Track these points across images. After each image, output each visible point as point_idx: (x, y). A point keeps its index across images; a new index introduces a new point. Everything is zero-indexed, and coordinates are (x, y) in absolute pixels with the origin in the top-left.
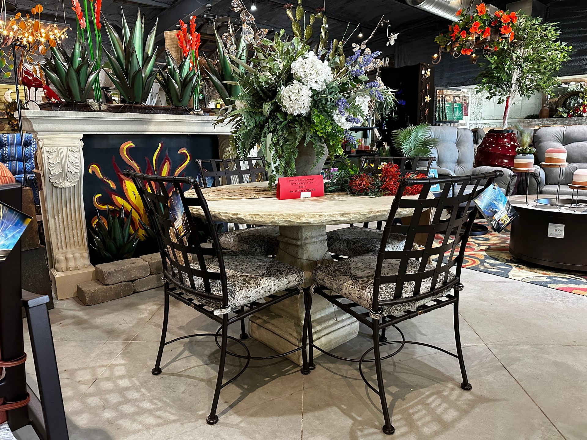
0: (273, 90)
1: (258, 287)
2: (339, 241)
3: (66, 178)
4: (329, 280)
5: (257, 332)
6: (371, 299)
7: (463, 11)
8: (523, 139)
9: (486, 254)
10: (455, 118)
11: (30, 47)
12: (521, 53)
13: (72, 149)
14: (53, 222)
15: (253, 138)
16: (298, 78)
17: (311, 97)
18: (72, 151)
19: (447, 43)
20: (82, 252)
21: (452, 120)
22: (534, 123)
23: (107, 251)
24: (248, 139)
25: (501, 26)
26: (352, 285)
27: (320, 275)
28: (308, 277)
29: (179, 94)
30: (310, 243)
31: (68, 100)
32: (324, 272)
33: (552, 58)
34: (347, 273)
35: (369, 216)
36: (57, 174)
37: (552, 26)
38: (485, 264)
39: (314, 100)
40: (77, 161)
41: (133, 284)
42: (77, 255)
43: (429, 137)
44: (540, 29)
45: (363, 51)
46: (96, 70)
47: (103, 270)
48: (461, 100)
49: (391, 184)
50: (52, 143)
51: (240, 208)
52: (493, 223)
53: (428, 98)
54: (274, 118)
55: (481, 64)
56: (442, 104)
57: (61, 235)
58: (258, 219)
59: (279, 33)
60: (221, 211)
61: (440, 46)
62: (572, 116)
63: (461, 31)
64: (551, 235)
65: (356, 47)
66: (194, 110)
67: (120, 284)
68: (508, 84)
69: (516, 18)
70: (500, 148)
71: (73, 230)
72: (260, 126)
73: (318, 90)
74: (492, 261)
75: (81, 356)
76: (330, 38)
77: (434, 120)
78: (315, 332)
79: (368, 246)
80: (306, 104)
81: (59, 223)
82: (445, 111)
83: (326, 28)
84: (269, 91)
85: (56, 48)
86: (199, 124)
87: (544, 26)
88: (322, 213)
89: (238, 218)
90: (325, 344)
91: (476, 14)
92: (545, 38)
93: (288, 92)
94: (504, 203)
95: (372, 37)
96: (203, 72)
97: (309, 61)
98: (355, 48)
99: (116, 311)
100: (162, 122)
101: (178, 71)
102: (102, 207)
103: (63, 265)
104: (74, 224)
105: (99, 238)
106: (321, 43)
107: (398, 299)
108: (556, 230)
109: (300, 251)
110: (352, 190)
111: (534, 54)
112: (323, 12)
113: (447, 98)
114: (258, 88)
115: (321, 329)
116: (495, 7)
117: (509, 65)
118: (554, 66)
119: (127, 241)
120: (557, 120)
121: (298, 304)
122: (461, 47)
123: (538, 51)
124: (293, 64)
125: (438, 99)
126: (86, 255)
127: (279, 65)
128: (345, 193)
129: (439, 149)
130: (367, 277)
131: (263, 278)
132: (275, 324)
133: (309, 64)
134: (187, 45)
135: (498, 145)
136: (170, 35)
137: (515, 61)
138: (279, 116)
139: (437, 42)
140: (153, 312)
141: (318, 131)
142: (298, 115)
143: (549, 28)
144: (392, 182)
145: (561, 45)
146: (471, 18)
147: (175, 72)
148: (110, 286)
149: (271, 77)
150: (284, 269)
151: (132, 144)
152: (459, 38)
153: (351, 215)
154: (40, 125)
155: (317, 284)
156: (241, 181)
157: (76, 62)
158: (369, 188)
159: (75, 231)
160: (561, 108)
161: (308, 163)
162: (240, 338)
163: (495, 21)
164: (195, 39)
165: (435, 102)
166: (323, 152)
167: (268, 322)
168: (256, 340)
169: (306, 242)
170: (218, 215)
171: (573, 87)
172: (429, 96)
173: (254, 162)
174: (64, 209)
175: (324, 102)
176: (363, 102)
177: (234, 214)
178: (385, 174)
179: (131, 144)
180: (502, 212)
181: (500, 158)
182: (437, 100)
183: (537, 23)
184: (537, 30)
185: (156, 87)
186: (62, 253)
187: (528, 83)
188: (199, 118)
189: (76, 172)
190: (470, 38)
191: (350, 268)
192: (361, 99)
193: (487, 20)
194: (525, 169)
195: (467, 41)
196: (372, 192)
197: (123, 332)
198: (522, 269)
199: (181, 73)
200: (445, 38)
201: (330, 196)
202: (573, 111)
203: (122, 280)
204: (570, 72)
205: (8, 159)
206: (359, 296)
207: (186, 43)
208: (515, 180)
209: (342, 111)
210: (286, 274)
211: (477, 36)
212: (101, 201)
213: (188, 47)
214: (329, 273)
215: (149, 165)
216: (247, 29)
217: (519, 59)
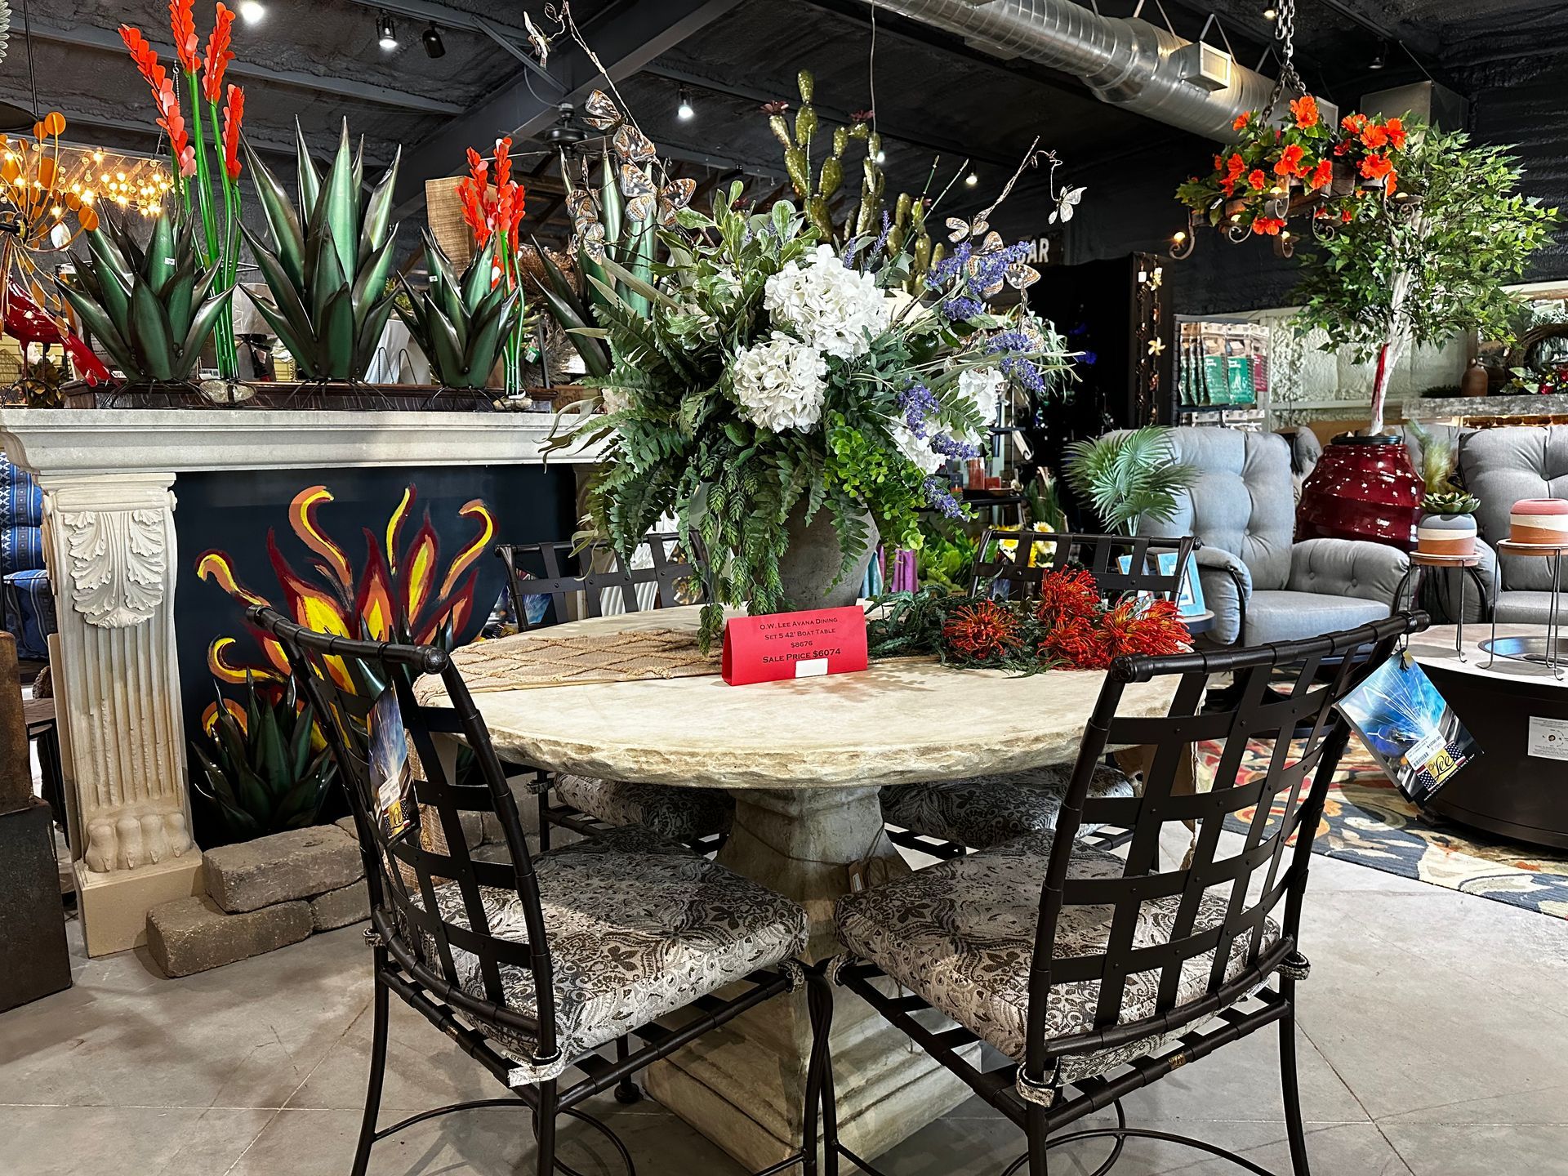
0: (711, 357)
1: (656, 979)
2: (918, 794)
3: (122, 598)
4: (884, 945)
5: (666, 1085)
6: (1021, 1029)
7: (1253, 116)
8: (1428, 459)
9: (1344, 799)
10: (1232, 397)
11: (27, 230)
12: (1416, 228)
13: (140, 515)
14: (84, 724)
15: (653, 497)
16: (785, 323)
17: (824, 379)
18: (142, 522)
19: (1212, 203)
20: (170, 809)
21: (1224, 402)
22: (1448, 409)
23: (241, 805)
24: (639, 498)
25: (1362, 157)
26: (959, 971)
27: (858, 926)
28: (822, 918)
29: (460, 354)
30: (830, 808)
31: (136, 377)
32: (871, 918)
33: (1502, 241)
34: (941, 926)
35: (1010, 754)
36: (95, 588)
37: (1499, 154)
38: (1346, 833)
39: (832, 386)
40: (156, 549)
41: (314, 906)
42: (153, 821)
43: (1169, 462)
44: (1466, 163)
45: (978, 241)
46: (222, 290)
47: (224, 869)
48: (1247, 349)
49: (1072, 636)
50: (83, 501)
51: (603, 723)
52: (1403, 777)
53: (1156, 346)
54: (714, 437)
55: (1304, 257)
56: (1196, 359)
57: (106, 762)
58: (655, 767)
59: (728, 194)
60: (540, 737)
61: (1192, 209)
62: (1552, 390)
63: (1250, 170)
64: (1537, 751)
65: (958, 229)
66: (507, 397)
67: (272, 908)
68: (1381, 311)
69: (1402, 135)
70: (1365, 485)
71: (142, 746)
72: (675, 463)
73: (844, 357)
74: (1364, 823)
75: (124, 1165)
76: (888, 193)
77: (1175, 403)
78: (846, 1097)
79: (1006, 813)
80: (809, 400)
81: (102, 726)
82: (1204, 379)
83: (877, 165)
84: (701, 360)
85: (105, 233)
86: (516, 435)
87: (1476, 153)
88: (859, 749)
89: (592, 763)
90: (878, 1132)
91: (1291, 125)
92: (1479, 188)
93: (754, 366)
94: (1434, 713)
95: (1005, 199)
96: (530, 292)
97: (817, 276)
98: (955, 230)
99: (252, 995)
100: (408, 434)
101: (458, 289)
102: (234, 673)
103: (109, 852)
104: (147, 729)
105: (219, 767)
106: (864, 205)
107: (1110, 1030)
108: (1552, 738)
109: (797, 836)
110: (952, 649)
111: (1450, 231)
112: (869, 123)
113: (1209, 343)
114: (666, 353)
115: (863, 1083)
116: (1331, 105)
117: (1385, 261)
118: (1509, 262)
119: (303, 775)
120: (1511, 402)
121: (792, 1009)
122: (1252, 213)
123: (1463, 221)
124: (771, 282)
125: (1184, 346)
126: (179, 817)
127: (730, 283)
128: (933, 657)
129: (1197, 492)
130: (1007, 941)
131: (674, 943)
132: (721, 1064)
133: (817, 284)
134: (486, 217)
135: (1358, 477)
136: (441, 190)
137: (1399, 250)
138: (730, 433)
139: (1181, 199)
140: (362, 1000)
141: (845, 481)
142: (787, 432)
143: (1489, 161)
144: (1074, 629)
145: (1525, 204)
146: (1277, 136)
147: (449, 292)
148: (241, 917)
149: (706, 318)
150: (745, 908)
151: (327, 495)
152: (1243, 189)
153: (952, 752)
154: (47, 451)
155: (850, 953)
156: (631, 605)
157: (159, 271)
158: (1005, 645)
159: (149, 750)
160: (1522, 369)
161: (817, 566)
162: (614, 1100)
163: (1344, 143)
164: (510, 202)
165: (1176, 354)
166: (865, 541)
167: (701, 1058)
168: (663, 1107)
169: (815, 805)
170: (531, 750)
171: (1544, 311)
172: (1159, 340)
173: (669, 547)
174: (118, 686)
175: (863, 393)
176: (982, 388)
177: (581, 748)
178: (1054, 602)
179: (322, 494)
180: (1429, 741)
181: (1367, 515)
182: (1182, 349)
183: (1456, 146)
184: (1457, 165)
185: (394, 333)
186: (110, 815)
187: (1437, 308)
188: (517, 418)
189: (153, 581)
190: (1276, 191)
191: (952, 901)
192: (976, 378)
193: (1320, 140)
194: (1450, 557)
195: (1267, 197)
196: (1015, 657)
197: (262, 1074)
198: (1456, 849)
199: (465, 293)
200: (1204, 190)
201: (885, 668)
202: (1554, 377)
203: (279, 896)
204: (1541, 274)
205: (9, 520)
206: (981, 1012)
207: (486, 211)
208: (1415, 580)
209: (917, 425)
210: (750, 925)
211: (1294, 183)
212: (231, 657)
213: (491, 222)
214: (884, 923)
215: (374, 549)
216: (635, 180)
217: (1411, 242)
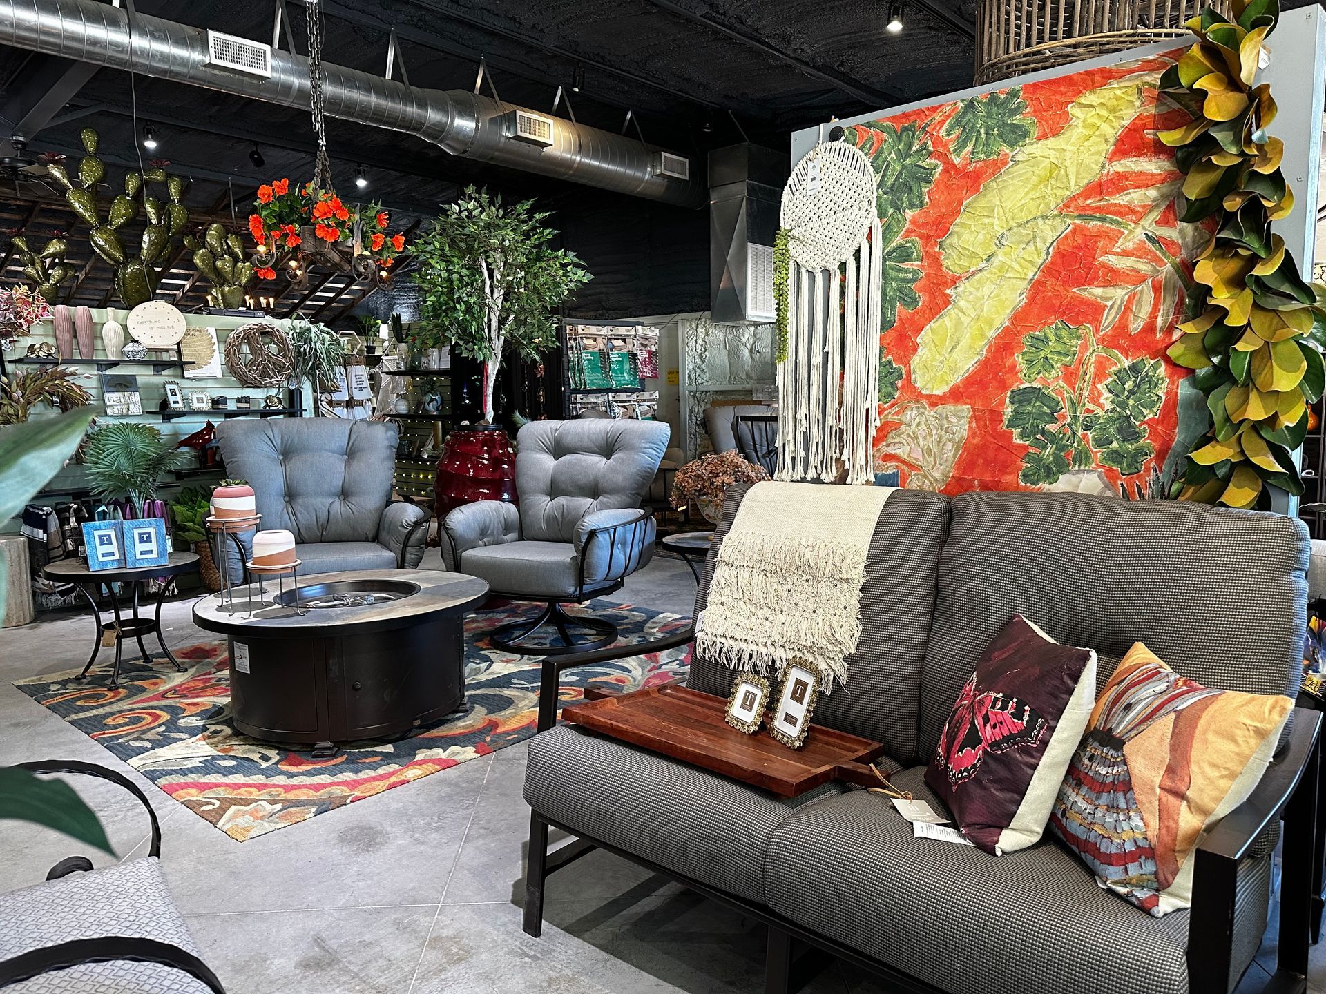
10: (613, 382)
21: (604, 386)
38: (158, 729)
48: (630, 346)
56: (577, 353)
77: (566, 387)
82: (583, 369)
108: (241, 657)
113: (586, 342)
116: (680, 158)
125: (570, 343)
165: (565, 349)
182: (569, 346)
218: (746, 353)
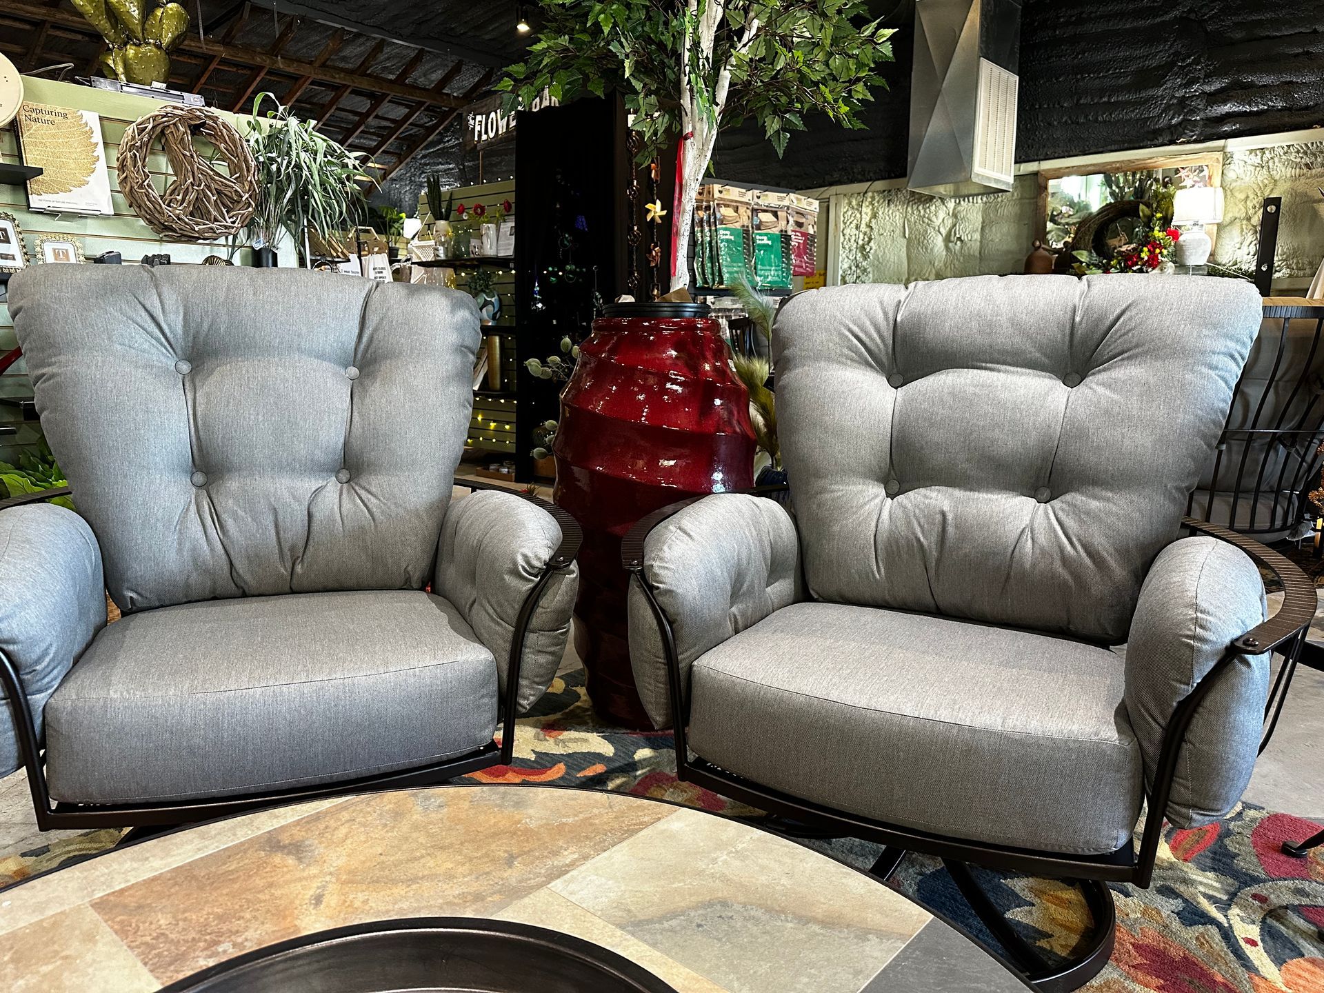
10: (758, 279)
48: (784, 223)
56: (711, 231)
82: (718, 255)
113: (725, 212)
160: (1085, 253)
172: (658, 202)
182: (697, 219)
218: (938, 243)
